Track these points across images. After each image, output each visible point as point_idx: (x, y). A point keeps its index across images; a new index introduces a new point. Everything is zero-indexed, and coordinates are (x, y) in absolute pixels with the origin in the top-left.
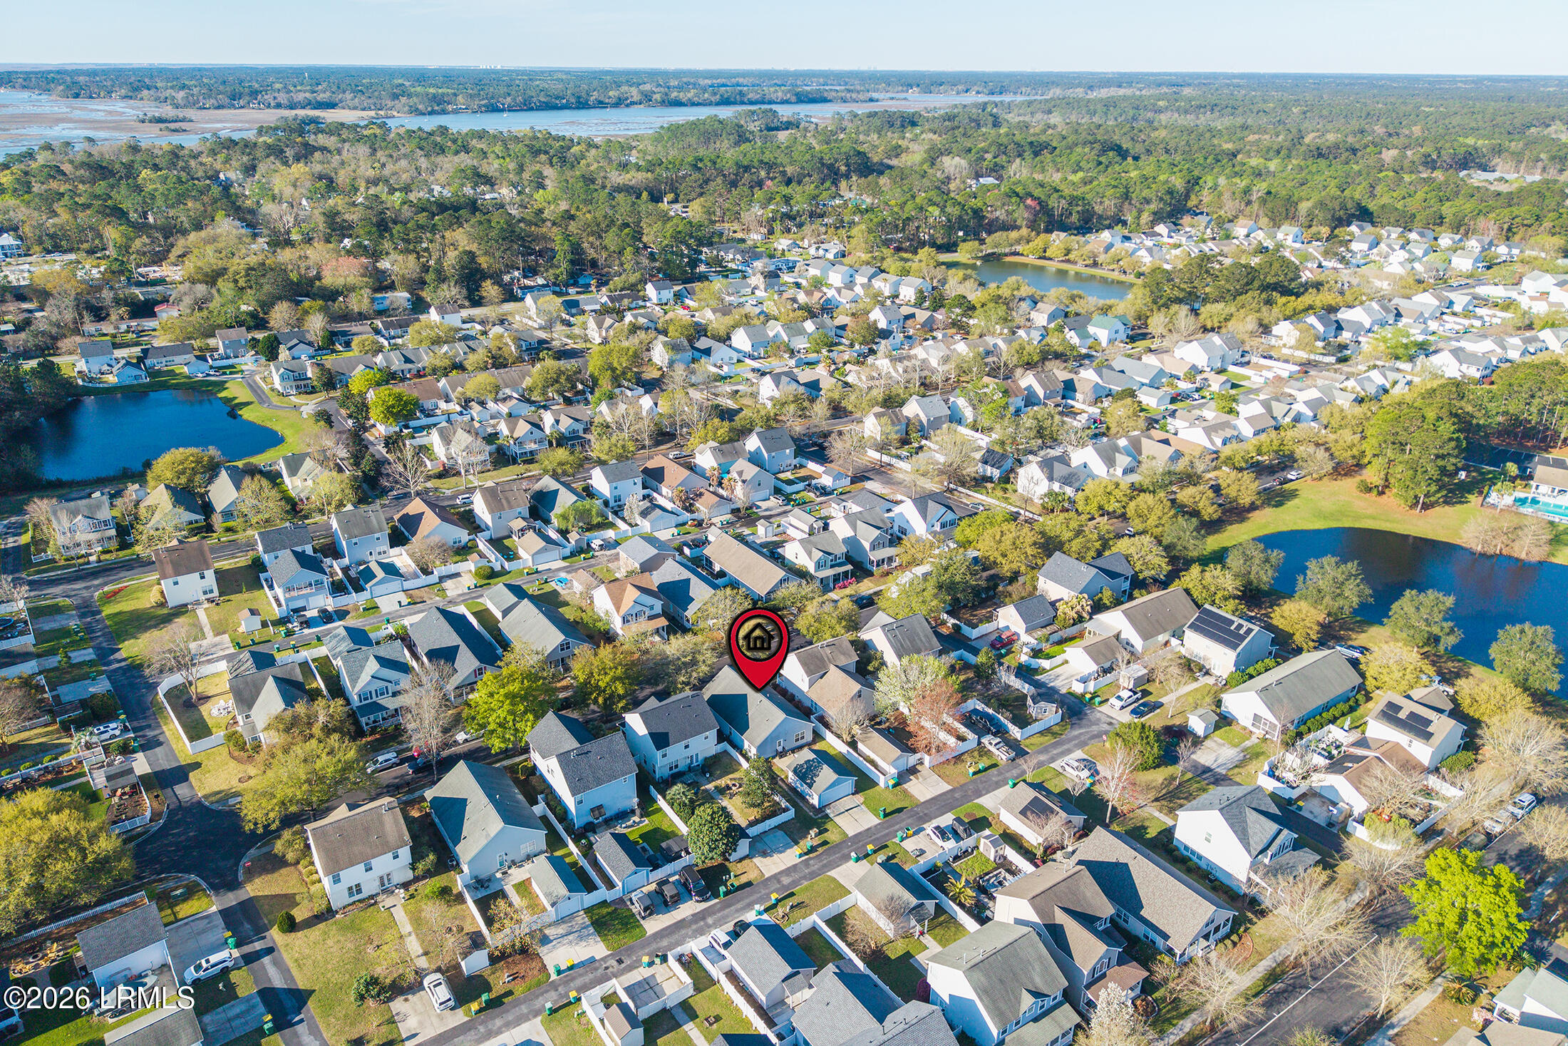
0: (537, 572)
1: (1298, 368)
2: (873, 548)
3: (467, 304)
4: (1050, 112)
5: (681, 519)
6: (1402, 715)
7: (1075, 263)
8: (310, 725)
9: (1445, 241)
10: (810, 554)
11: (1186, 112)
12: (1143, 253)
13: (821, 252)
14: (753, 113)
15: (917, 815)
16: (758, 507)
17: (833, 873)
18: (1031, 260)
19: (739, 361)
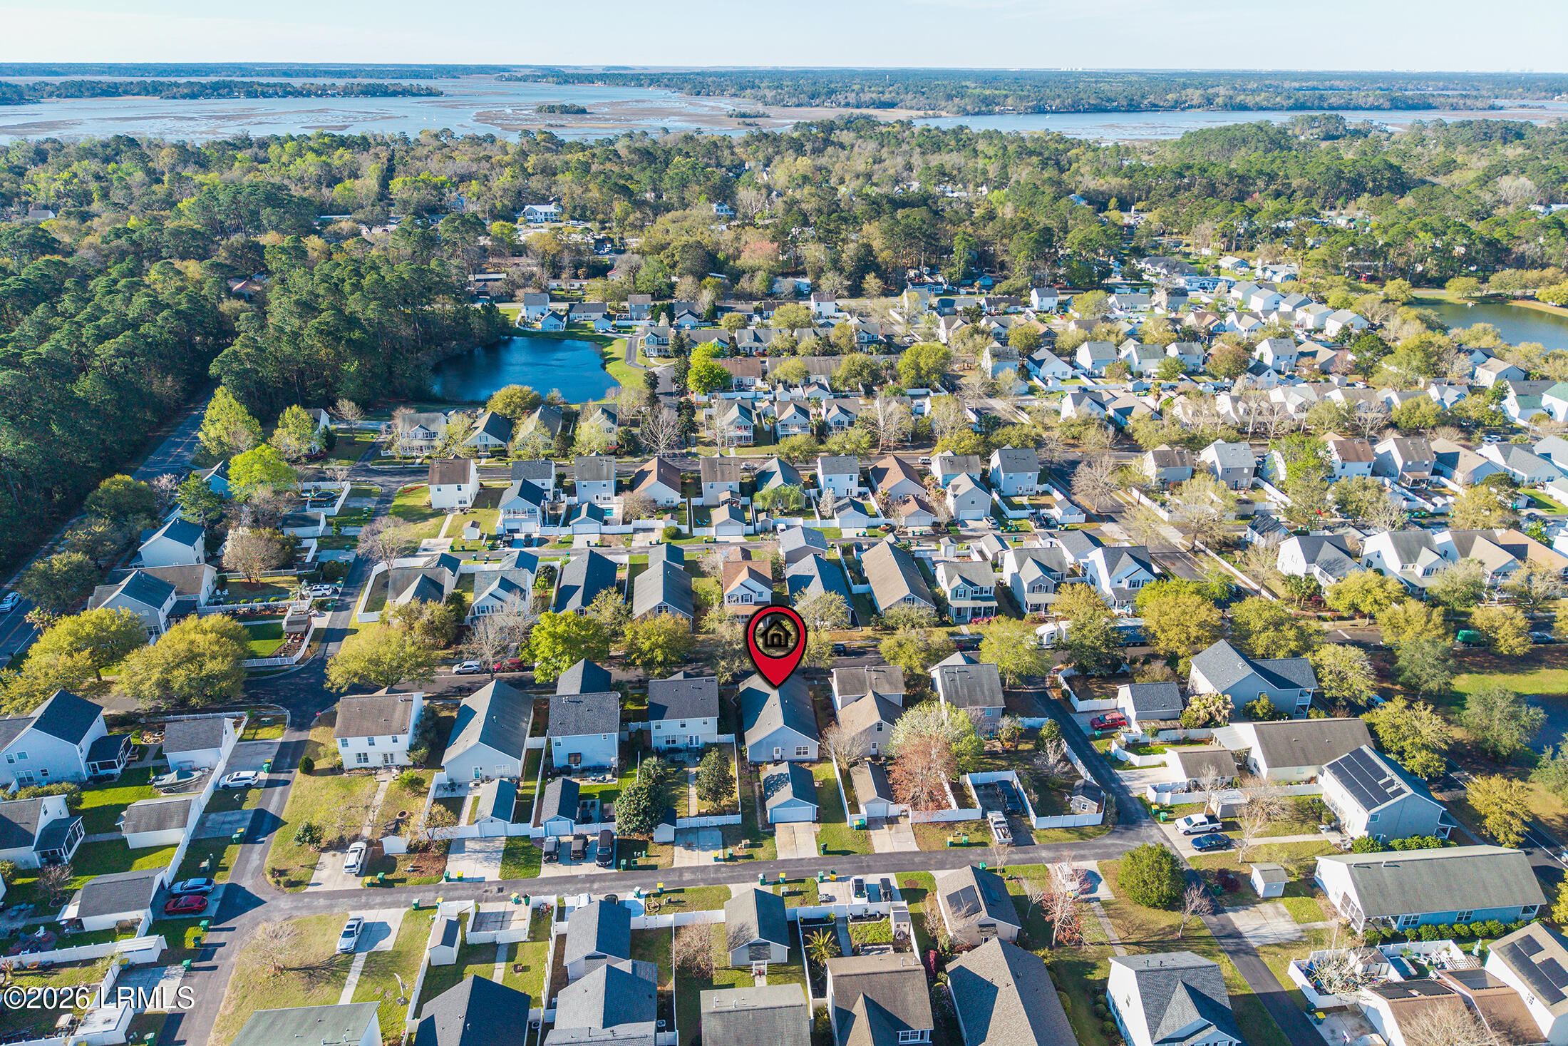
0: (715, 542)
2: (1033, 589)
3: (846, 294)
5: (875, 521)
6: (1537, 959)
10: (950, 580)
13: (1268, 274)
14: (1314, 119)
15: (860, 863)
17: (732, 887)
19: (1074, 377)
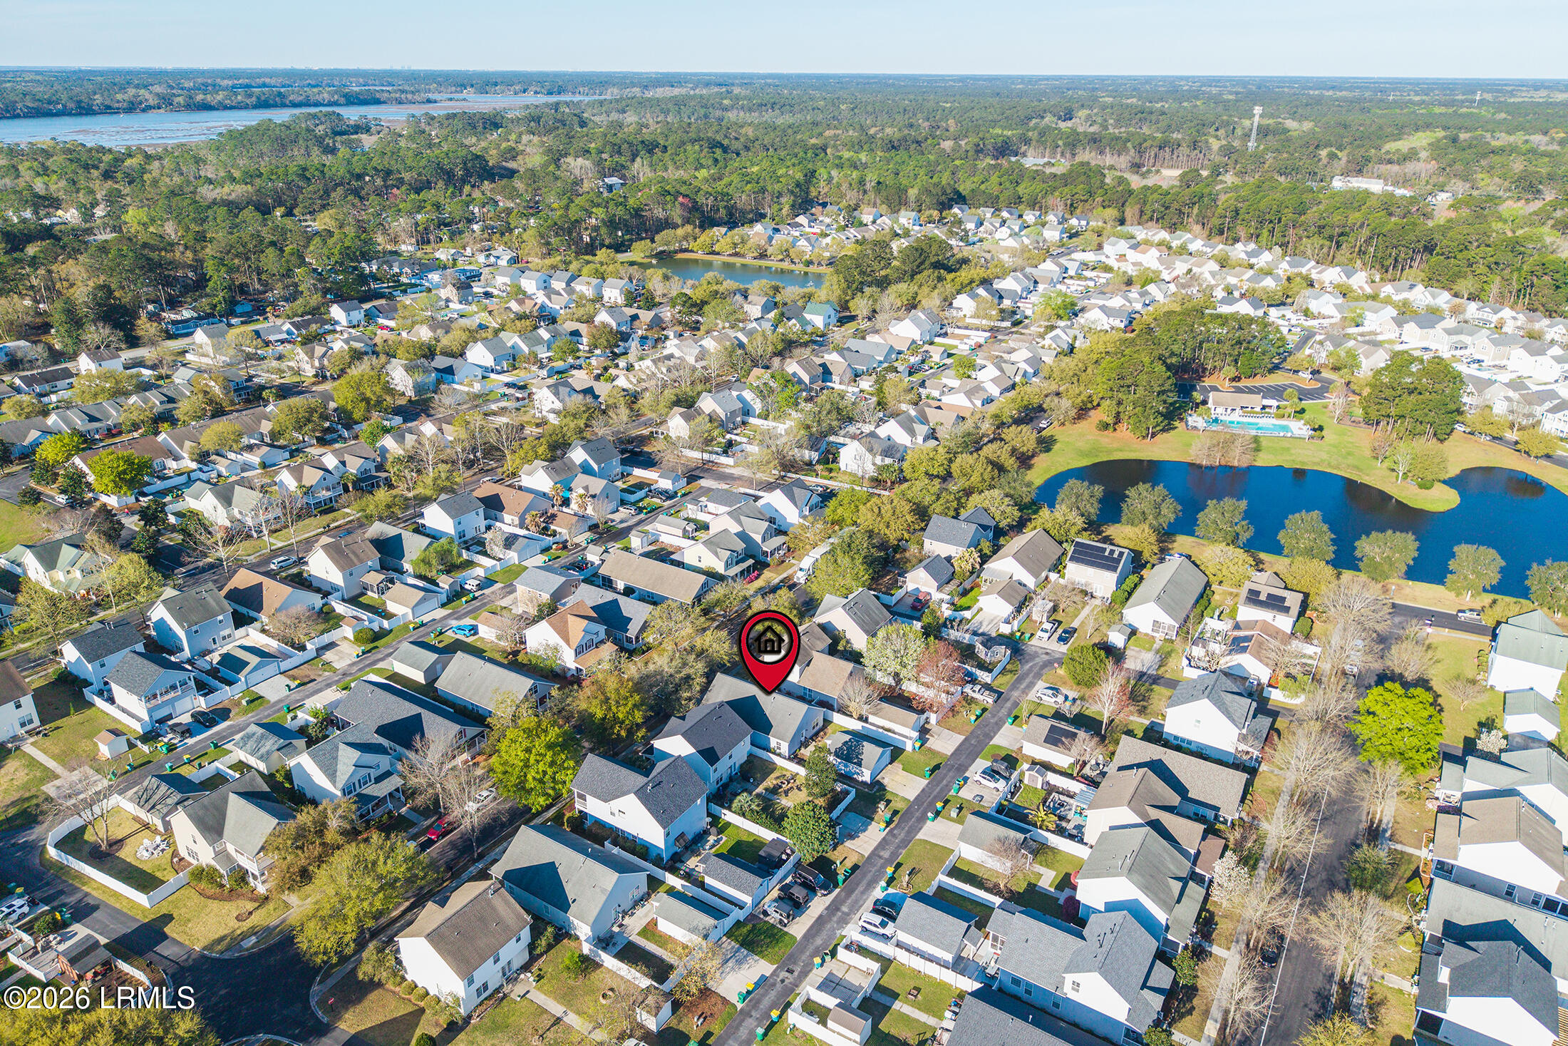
0: (423, 625)
1: (988, 334)
2: (763, 539)
3: (123, 346)
4: (624, 112)
5: (544, 544)
6: (1263, 597)
7: (743, 256)
8: (320, 833)
9: (1030, 217)
10: (716, 554)
11: (750, 110)
12: (802, 243)
13: (492, 259)
14: (314, 116)
15: (956, 767)
16: (613, 521)
17: (920, 836)
18: (699, 255)
19: (484, 377)
